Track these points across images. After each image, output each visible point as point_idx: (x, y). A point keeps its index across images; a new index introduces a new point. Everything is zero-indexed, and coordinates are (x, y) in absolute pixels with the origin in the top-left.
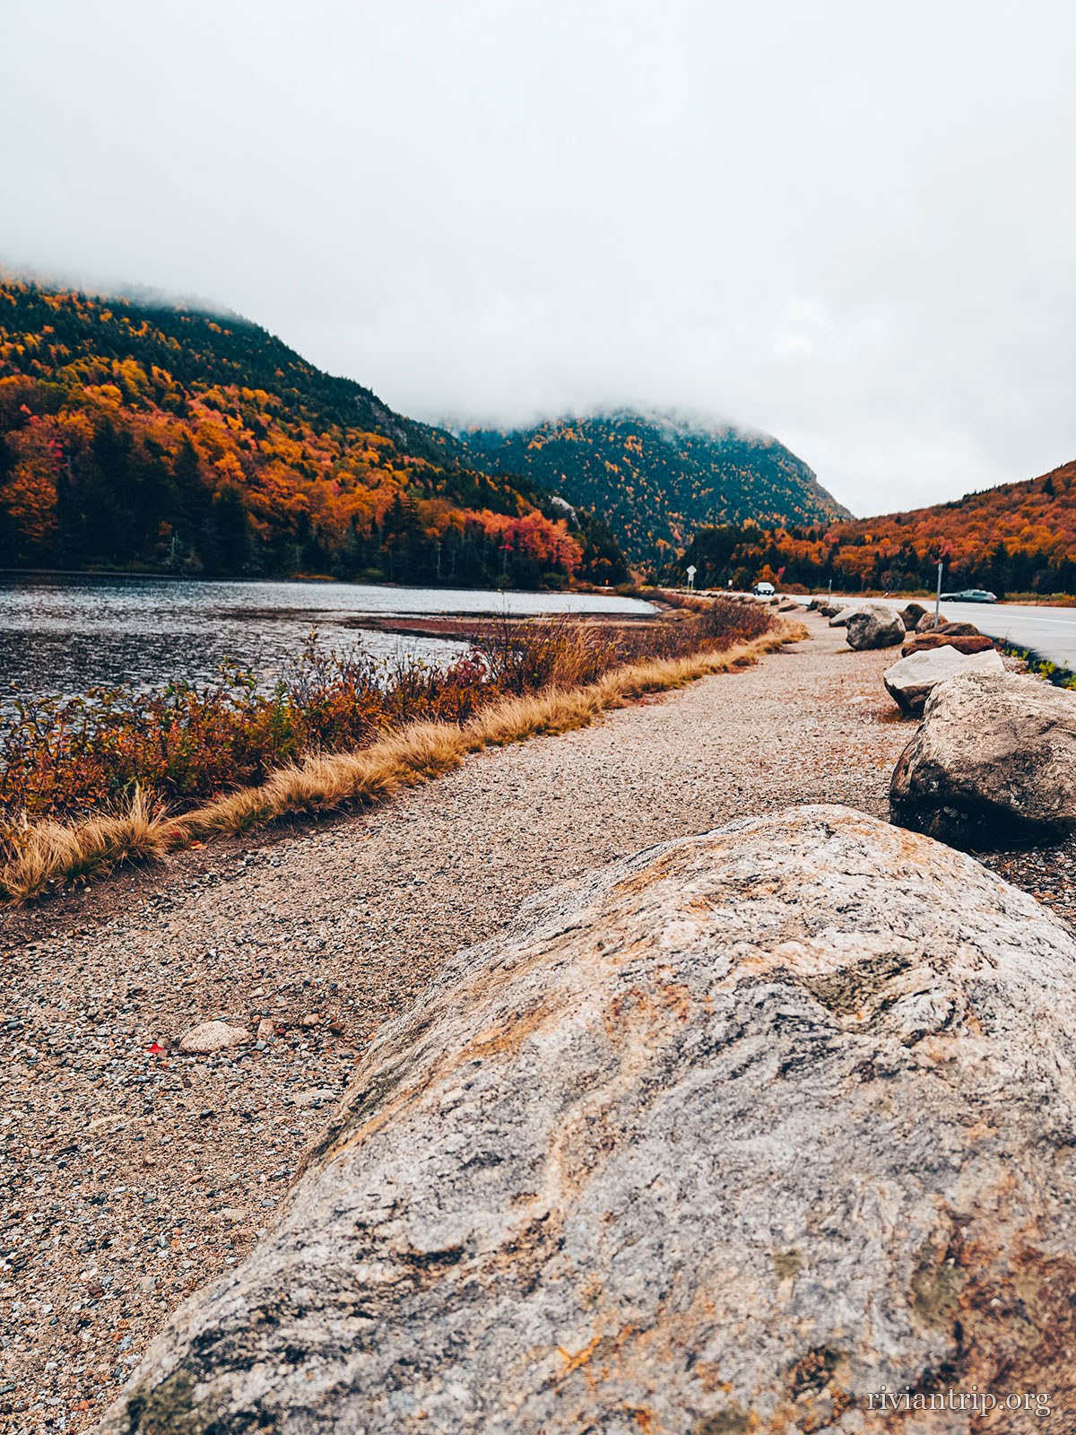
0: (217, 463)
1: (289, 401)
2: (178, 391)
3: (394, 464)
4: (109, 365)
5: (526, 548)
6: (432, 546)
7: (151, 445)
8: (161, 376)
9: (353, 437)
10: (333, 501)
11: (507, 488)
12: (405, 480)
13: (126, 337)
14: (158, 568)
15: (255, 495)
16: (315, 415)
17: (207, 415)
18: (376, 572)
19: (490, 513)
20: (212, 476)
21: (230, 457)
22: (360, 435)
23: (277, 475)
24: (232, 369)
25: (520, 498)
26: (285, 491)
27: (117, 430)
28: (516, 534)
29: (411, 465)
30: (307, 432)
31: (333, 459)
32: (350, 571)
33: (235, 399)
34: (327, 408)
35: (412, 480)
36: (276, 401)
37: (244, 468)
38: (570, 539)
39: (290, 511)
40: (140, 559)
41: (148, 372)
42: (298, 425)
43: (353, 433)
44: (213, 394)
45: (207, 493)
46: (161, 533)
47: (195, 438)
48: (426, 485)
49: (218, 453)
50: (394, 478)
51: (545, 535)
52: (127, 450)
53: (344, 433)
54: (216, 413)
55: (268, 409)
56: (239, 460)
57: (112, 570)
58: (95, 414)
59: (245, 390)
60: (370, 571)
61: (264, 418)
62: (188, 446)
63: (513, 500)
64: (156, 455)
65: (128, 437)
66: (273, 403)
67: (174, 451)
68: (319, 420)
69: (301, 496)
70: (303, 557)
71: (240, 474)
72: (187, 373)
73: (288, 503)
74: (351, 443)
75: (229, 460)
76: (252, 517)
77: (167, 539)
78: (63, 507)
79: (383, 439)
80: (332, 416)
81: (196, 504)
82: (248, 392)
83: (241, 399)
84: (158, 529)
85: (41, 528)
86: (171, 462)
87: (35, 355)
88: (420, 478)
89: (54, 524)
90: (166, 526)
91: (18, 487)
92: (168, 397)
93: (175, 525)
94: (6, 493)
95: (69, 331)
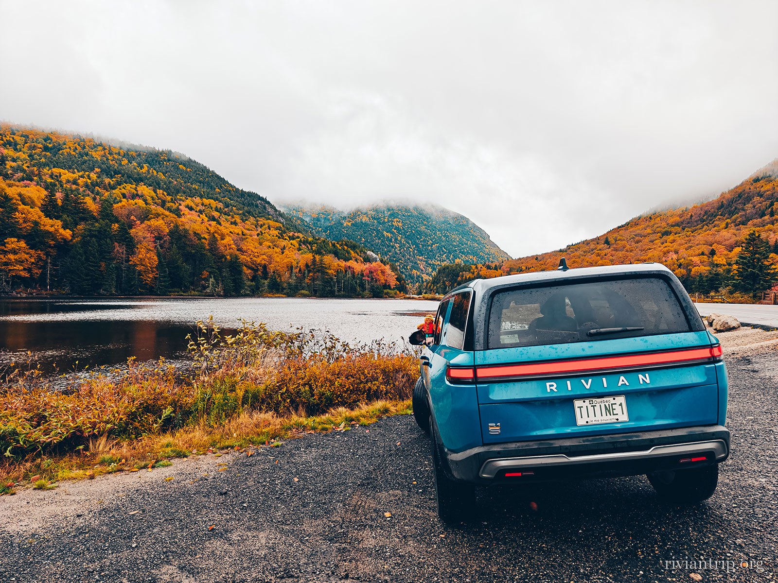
0: (224, 242)
1: (227, 206)
2: (172, 201)
3: (289, 237)
4: (136, 189)
5: (375, 279)
6: (332, 279)
7: (197, 234)
8: (163, 194)
9: (261, 223)
11: (346, 247)
12: (297, 245)
13: (138, 174)
14: (203, 294)
15: (242, 256)
16: (241, 212)
17: (189, 214)
18: (306, 292)
20: (223, 248)
22: (265, 221)
23: (251, 247)
24: (195, 189)
25: (352, 252)
26: (256, 254)
27: (181, 227)
28: (370, 272)
29: (298, 237)
30: (238, 220)
31: (258, 235)
32: (292, 292)
33: (200, 205)
34: (246, 208)
35: (300, 245)
36: (220, 205)
37: (235, 244)
39: (259, 264)
40: (194, 290)
41: (155, 192)
42: (233, 217)
43: (262, 221)
44: (189, 202)
45: (224, 256)
46: (203, 277)
48: (308, 247)
50: (292, 244)
51: (383, 272)
52: (186, 237)
53: (257, 221)
54: (193, 212)
55: (217, 210)
56: (233, 240)
57: (182, 295)
58: (167, 219)
59: (204, 199)
60: (303, 291)
61: (216, 214)
62: (213, 234)
63: (348, 253)
65: (185, 231)
66: (219, 206)
67: (206, 236)
68: (244, 214)
69: (264, 257)
70: (269, 286)
71: (234, 246)
72: (173, 191)
73: (258, 260)
74: (261, 226)
75: (228, 240)
76: (244, 268)
77: (207, 280)
78: (160, 265)
79: (277, 223)
80: (249, 212)
81: (219, 262)
82: (206, 201)
83: (203, 204)
84: (202, 275)
85: (151, 276)
86: (207, 242)
87: (97, 185)
88: (304, 244)
89: (157, 274)
90: (205, 273)
91: (140, 256)
92: (168, 205)
93: (210, 273)
94: (134, 259)
95: (108, 171)
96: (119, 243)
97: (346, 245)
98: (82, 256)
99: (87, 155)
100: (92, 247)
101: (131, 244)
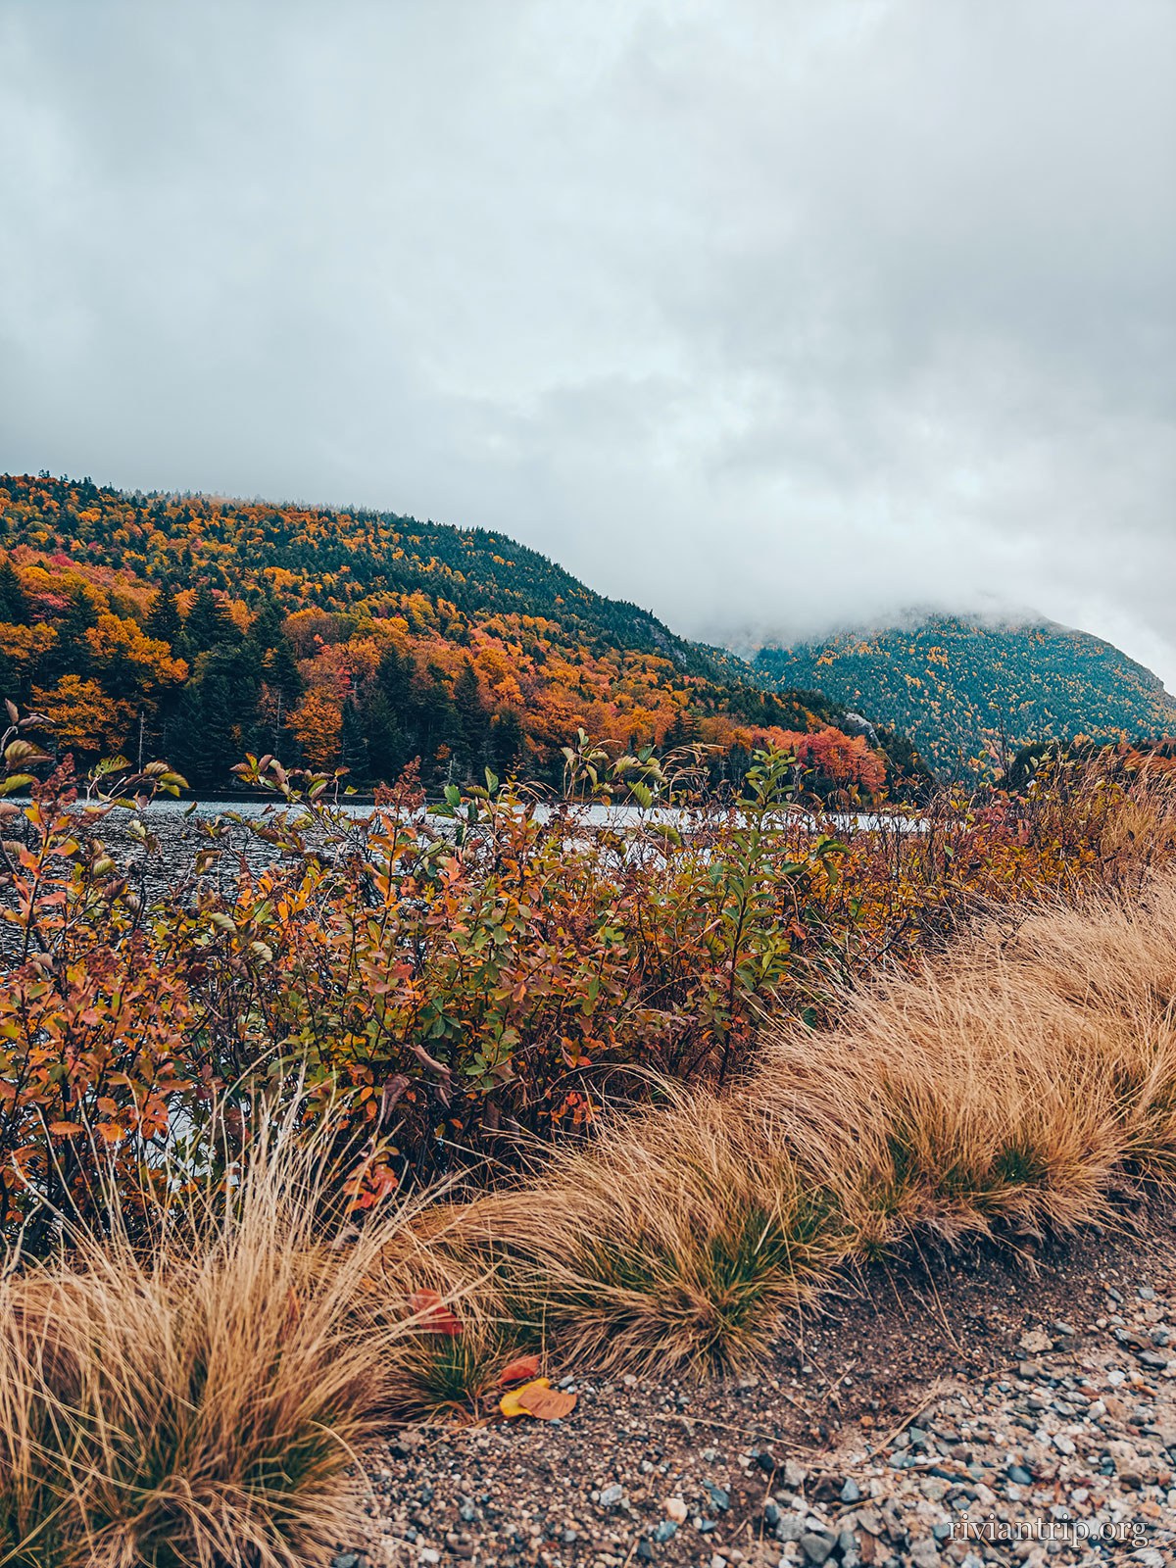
0: (496, 687)
1: (568, 627)
2: (462, 620)
3: (674, 685)
4: (398, 599)
5: (822, 766)
6: (716, 765)
7: (435, 671)
8: (446, 607)
9: (631, 659)
10: (611, 722)
11: (796, 705)
12: (685, 700)
13: (415, 573)
14: (434, 792)
15: (533, 717)
16: (594, 640)
17: (488, 643)
19: (779, 729)
20: (492, 699)
21: (509, 680)
22: (638, 657)
23: (556, 698)
24: (514, 599)
25: (810, 715)
26: (563, 712)
27: (402, 656)
28: (810, 751)
29: (692, 685)
30: (585, 656)
31: (611, 681)
33: (516, 627)
34: (605, 633)
35: (692, 700)
36: (555, 627)
37: (523, 692)
38: (872, 755)
39: (567, 733)
41: (434, 604)
42: (576, 650)
43: (632, 656)
44: (495, 622)
45: (484, 717)
46: (440, 757)
47: (476, 662)
48: (707, 704)
49: (498, 677)
50: (673, 699)
51: (844, 752)
52: (410, 675)
53: (623, 656)
54: (497, 640)
55: (547, 636)
56: (518, 683)
58: (382, 641)
59: (526, 617)
61: (543, 644)
62: (470, 670)
63: (801, 716)
64: (437, 680)
65: (411, 662)
66: (553, 629)
67: (455, 675)
68: (599, 644)
69: (579, 718)
71: (518, 696)
72: (469, 604)
73: (564, 725)
74: (630, 666)
75: (509, 683)
76: (529, 740)
77: (443, 763)
78: (347, 731)
79: (662, 660)
80: (610, 640)
81: (475, 727)
82: (528, 620)
83: (521, 627)
84: (437, 752)
85: (324, 753)
86: (452, 686)
87: (332, 593)
88: (701, 697)
89: (337, 749)
90: (444, 750)
91: (307, 713)
92: (452, 627)
93: (454, 749)
94: (295, 719)
95: (363, 570)
96: (270, 685)
97: (799, 700)
98: (198, 712)
99: (334, 543)
100: (220, 694)
101: (293, 688)
